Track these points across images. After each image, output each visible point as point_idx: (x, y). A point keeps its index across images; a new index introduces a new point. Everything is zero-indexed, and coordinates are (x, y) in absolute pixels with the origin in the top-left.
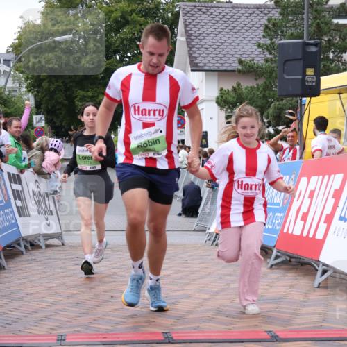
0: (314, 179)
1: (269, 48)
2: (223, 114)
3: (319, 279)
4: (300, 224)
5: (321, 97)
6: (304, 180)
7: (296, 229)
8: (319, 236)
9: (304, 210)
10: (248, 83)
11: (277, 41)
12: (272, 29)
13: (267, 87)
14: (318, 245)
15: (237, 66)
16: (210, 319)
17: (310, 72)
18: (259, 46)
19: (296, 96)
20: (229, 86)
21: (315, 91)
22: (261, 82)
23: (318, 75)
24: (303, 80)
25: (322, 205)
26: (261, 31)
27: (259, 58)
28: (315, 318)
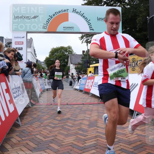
0: (89, 80)
1: (82, 61)
2: (76, 70)
3: (90, 95)
4: (87, 87)
5: (90, 68)
6: (88, 80)
7: (87, 88)
8: (90, 89)
9: (88, 85)
10: (79, 66)
11: (84, 60)
12: (83, 58)
13: (82, 66)
14: (90, 90)
15: (78, 63)
16: (74, 101)
17: (88, 64)
18: (81, 60)
19: (86, 68)
20: (76, 66)
21: (89, 67)
22: (81, 66)
23: (90, 65)
24: (87, 66)
25: (90, 84)
26: (81, 58)
27: (81, 62)
28: (90, 101)
